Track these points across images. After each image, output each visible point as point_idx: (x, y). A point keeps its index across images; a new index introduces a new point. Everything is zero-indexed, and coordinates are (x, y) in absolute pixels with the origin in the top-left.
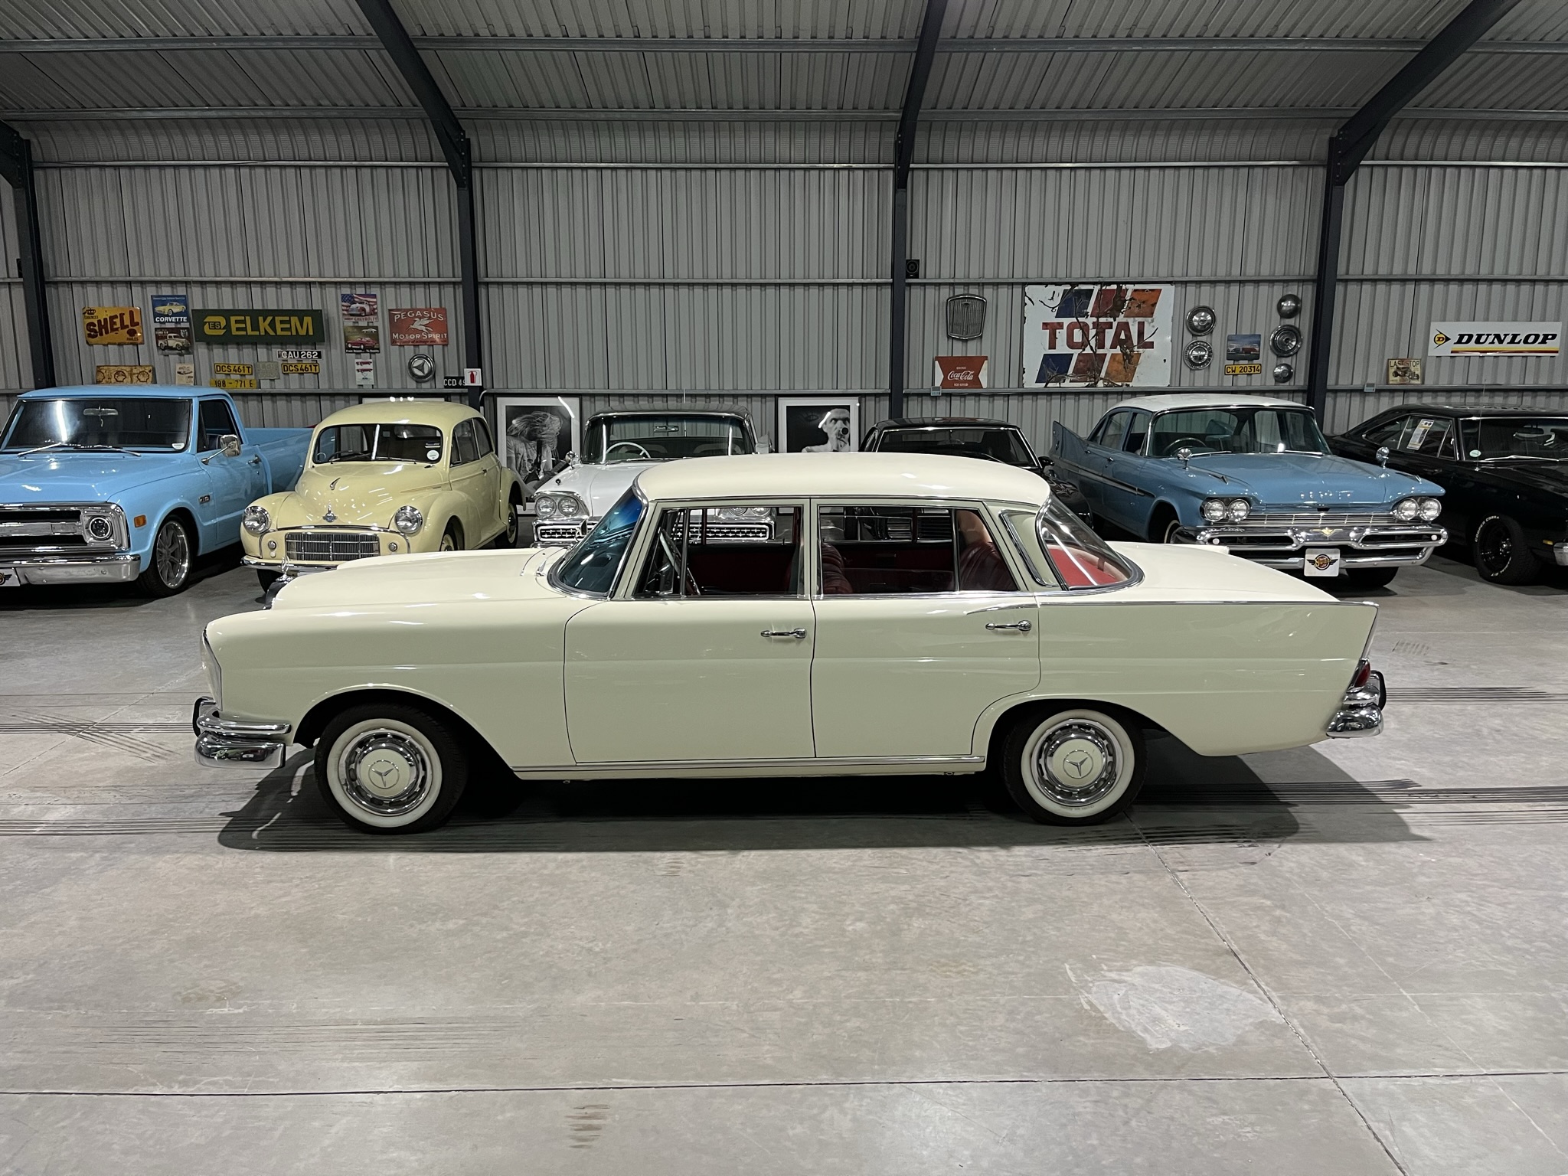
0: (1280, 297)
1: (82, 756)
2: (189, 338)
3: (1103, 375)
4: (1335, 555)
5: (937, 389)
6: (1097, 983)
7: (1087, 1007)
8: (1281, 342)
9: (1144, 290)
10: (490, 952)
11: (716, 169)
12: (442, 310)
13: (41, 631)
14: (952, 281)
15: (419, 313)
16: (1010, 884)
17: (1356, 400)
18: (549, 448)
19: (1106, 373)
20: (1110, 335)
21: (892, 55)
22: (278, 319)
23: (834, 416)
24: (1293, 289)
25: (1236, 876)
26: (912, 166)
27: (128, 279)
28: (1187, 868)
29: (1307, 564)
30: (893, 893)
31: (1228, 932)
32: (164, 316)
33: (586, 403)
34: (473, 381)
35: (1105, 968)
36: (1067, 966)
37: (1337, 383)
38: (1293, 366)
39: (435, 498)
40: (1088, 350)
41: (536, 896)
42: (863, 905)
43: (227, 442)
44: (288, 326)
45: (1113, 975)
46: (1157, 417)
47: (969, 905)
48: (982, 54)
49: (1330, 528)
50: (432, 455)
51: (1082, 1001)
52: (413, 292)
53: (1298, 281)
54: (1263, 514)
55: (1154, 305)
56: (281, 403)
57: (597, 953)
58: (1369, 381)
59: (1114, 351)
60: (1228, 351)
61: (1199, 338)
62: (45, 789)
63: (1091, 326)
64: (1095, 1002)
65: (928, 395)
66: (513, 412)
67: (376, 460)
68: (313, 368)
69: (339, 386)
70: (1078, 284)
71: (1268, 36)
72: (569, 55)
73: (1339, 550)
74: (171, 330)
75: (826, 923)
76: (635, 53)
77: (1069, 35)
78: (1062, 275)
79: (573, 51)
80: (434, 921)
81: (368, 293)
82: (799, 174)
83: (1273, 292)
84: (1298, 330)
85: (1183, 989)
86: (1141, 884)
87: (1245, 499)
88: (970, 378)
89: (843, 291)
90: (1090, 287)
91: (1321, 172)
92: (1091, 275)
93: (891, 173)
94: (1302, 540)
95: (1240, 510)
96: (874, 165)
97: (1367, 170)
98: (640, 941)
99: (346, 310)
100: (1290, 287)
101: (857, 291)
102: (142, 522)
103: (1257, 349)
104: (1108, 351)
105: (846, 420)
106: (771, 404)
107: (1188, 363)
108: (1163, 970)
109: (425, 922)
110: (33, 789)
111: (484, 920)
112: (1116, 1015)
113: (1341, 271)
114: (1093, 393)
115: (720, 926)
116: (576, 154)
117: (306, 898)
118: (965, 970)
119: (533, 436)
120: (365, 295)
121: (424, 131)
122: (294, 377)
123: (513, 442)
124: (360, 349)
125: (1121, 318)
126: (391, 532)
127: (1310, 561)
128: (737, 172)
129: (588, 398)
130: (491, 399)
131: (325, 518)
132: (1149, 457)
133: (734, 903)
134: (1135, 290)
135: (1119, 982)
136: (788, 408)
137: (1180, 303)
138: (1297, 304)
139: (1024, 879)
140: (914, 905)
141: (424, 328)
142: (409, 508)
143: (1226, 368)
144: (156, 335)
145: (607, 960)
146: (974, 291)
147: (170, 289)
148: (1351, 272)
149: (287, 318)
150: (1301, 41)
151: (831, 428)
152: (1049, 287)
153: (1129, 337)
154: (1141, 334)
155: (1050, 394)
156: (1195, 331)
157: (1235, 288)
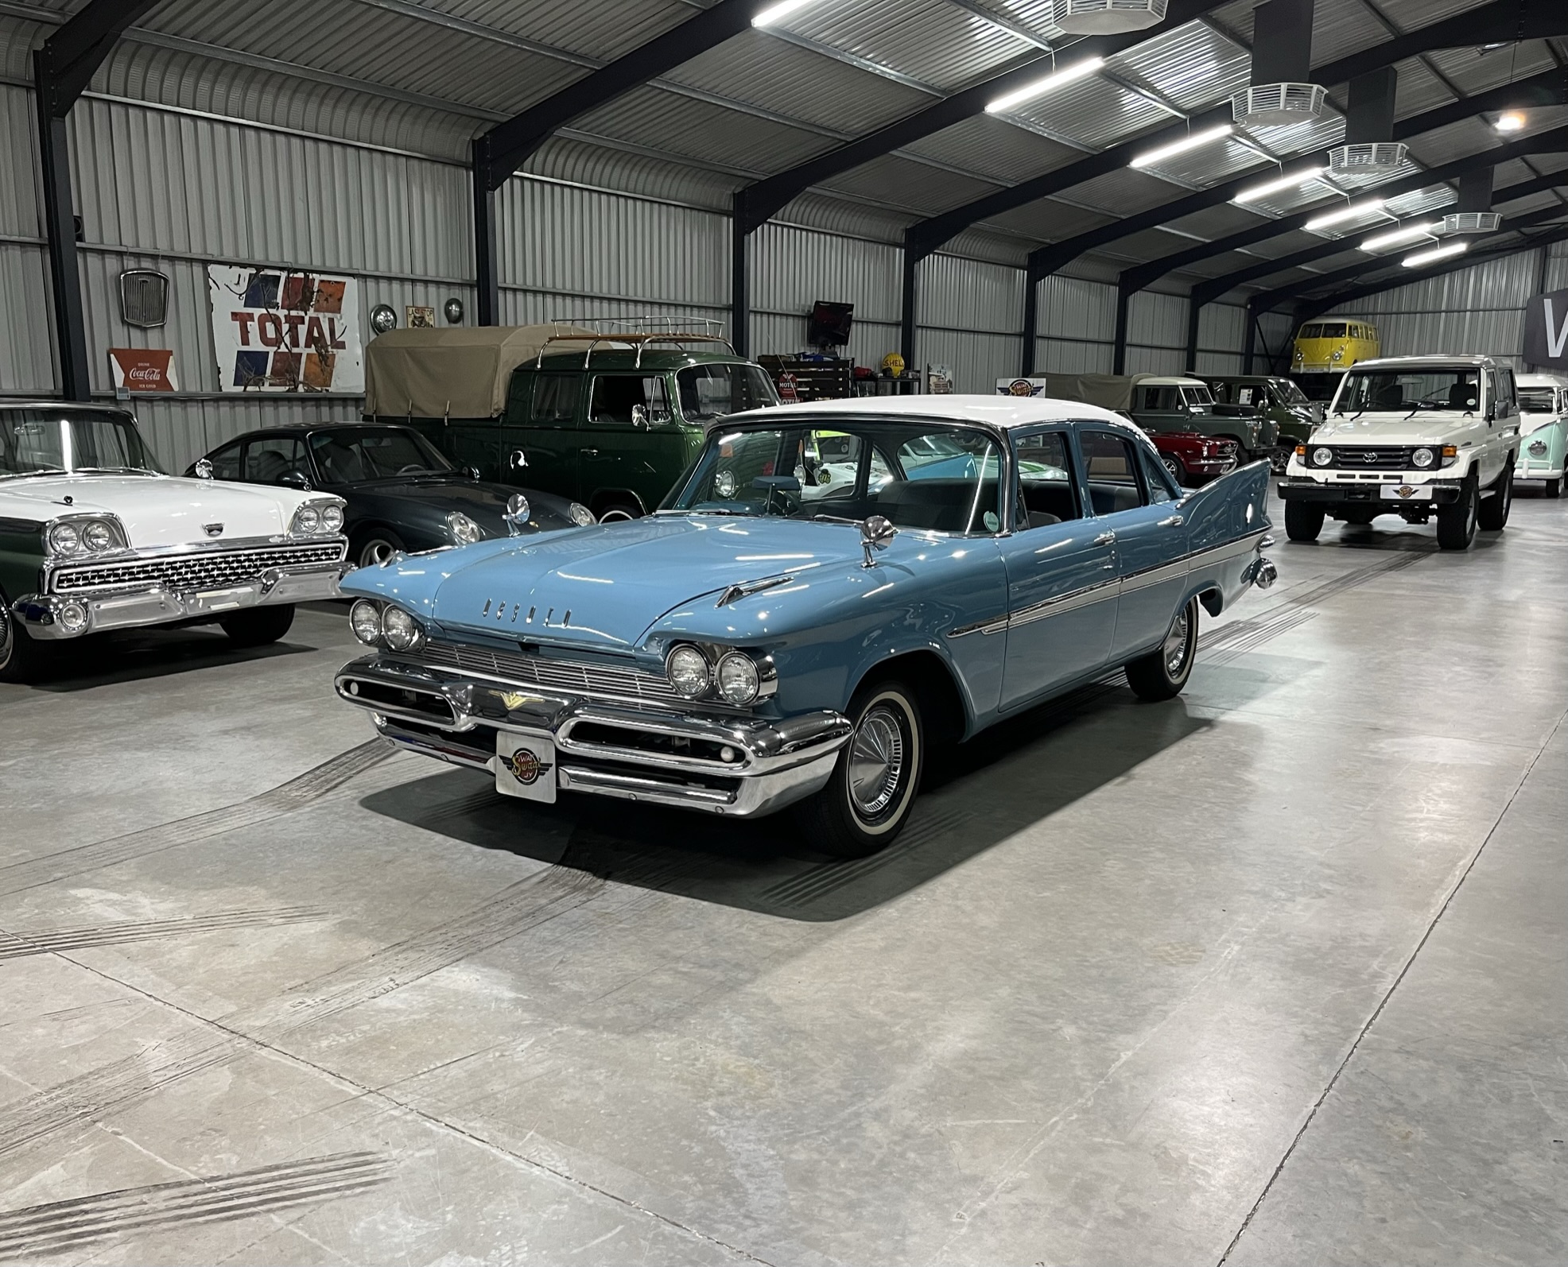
0: (446, 300)
3: (301, 378)
5: (123, 391)
9: (329, 282)
14: (119, 249)
19: (304, 376)
20: (303, 330)
24: (456, 293)
40: (283, 348)
53: (458, 285)
55: (340, 299)
59: (309, 351)
65: (112, 398)
70: (263, 268)
78: (244, 256)
83: (439, 294)
88: (158, 378)
91: (468, 176)
93: (31, 95)
100: (453, 291)
134: (322, 281)
137: (364, 298)
138: (461, 310)
146: (150, 265)
148: (498, 282)
152: (233, 268)
153: (321, 334)
154: (332, 332)
157: (408, 287)
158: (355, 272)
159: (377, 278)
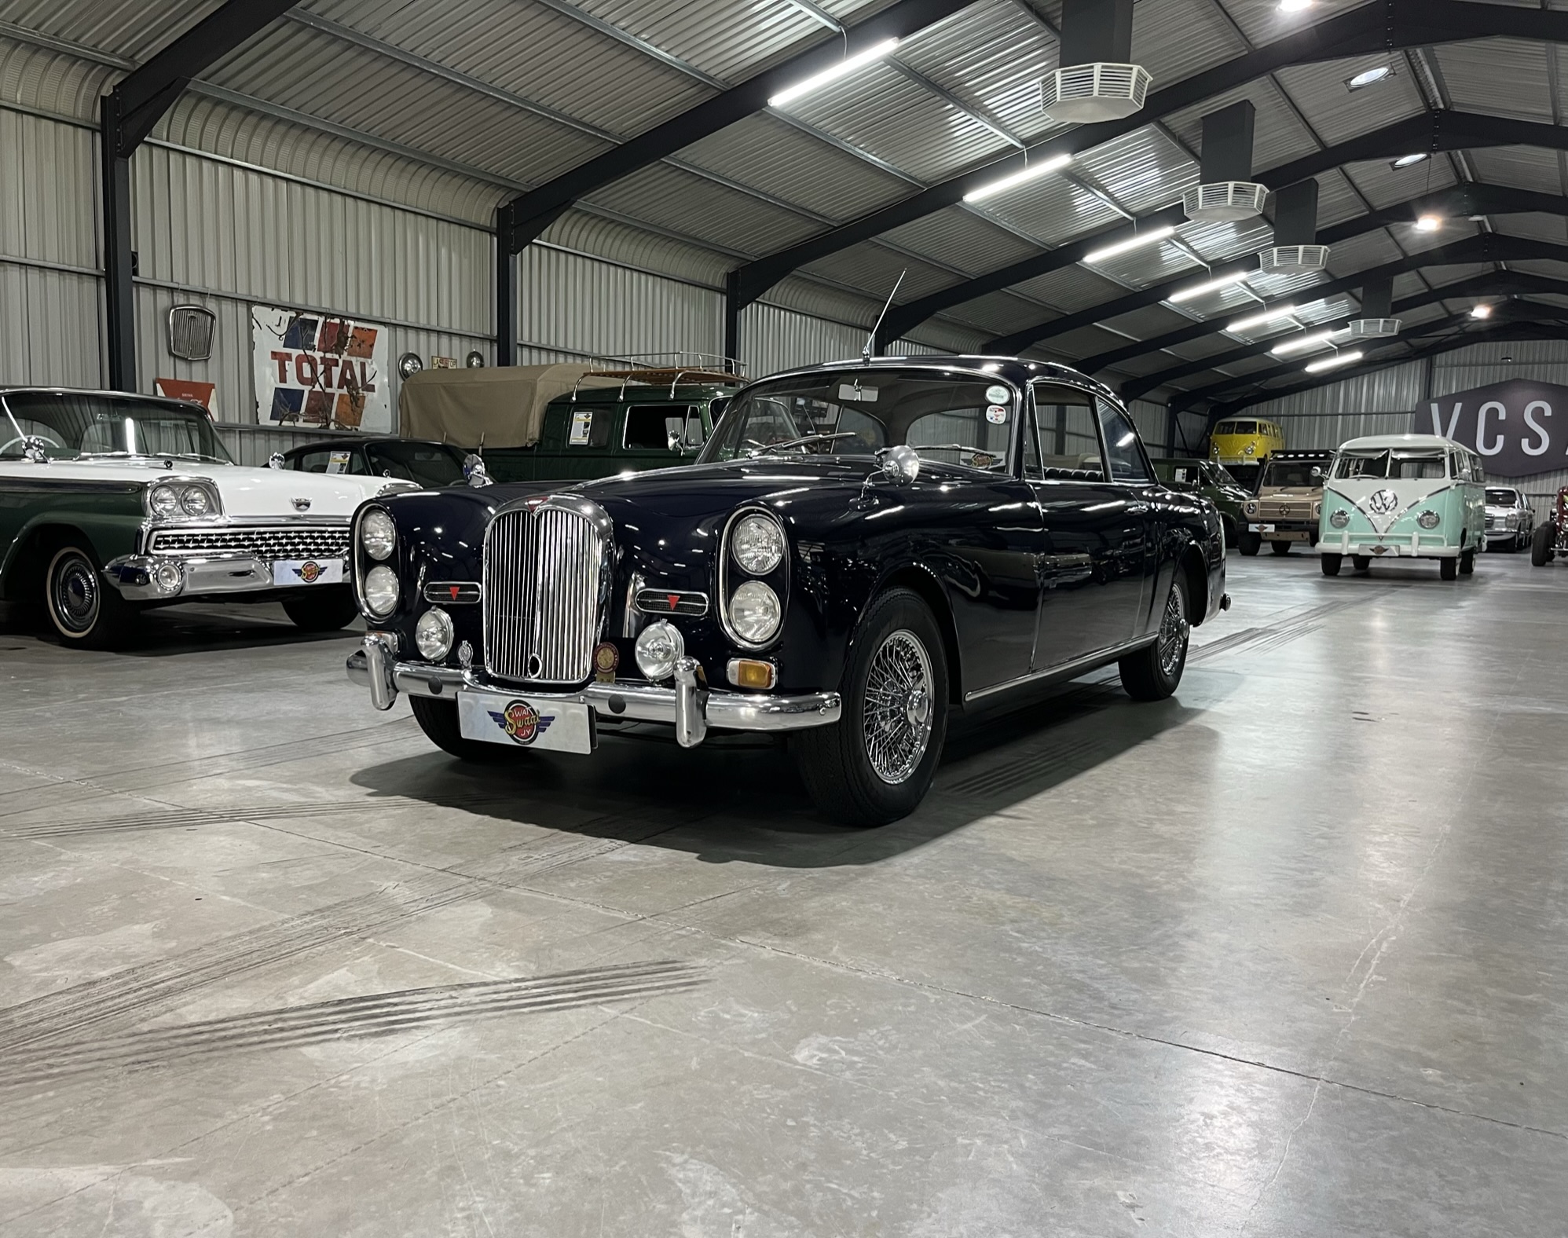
0: (468, 352)
9: (363, 329)
14: (170, 285)
19: (336, 414)
40: (317, 388)
53: (483, 340)
55: (372, 346)
59: (341, 391)
63: (319, 361)
70: (302, 312)
83: (462, 346)
90: (315, 317)
100: (474, 344)
104: (336, 390)
125: (345, 355)
134: (356, 328)
138: (481, 362)
152: (276, 311)
153: (353, 377)
154: (363, 375)
157: (434, 337)
158: (388, 321)
159: (406, 327)
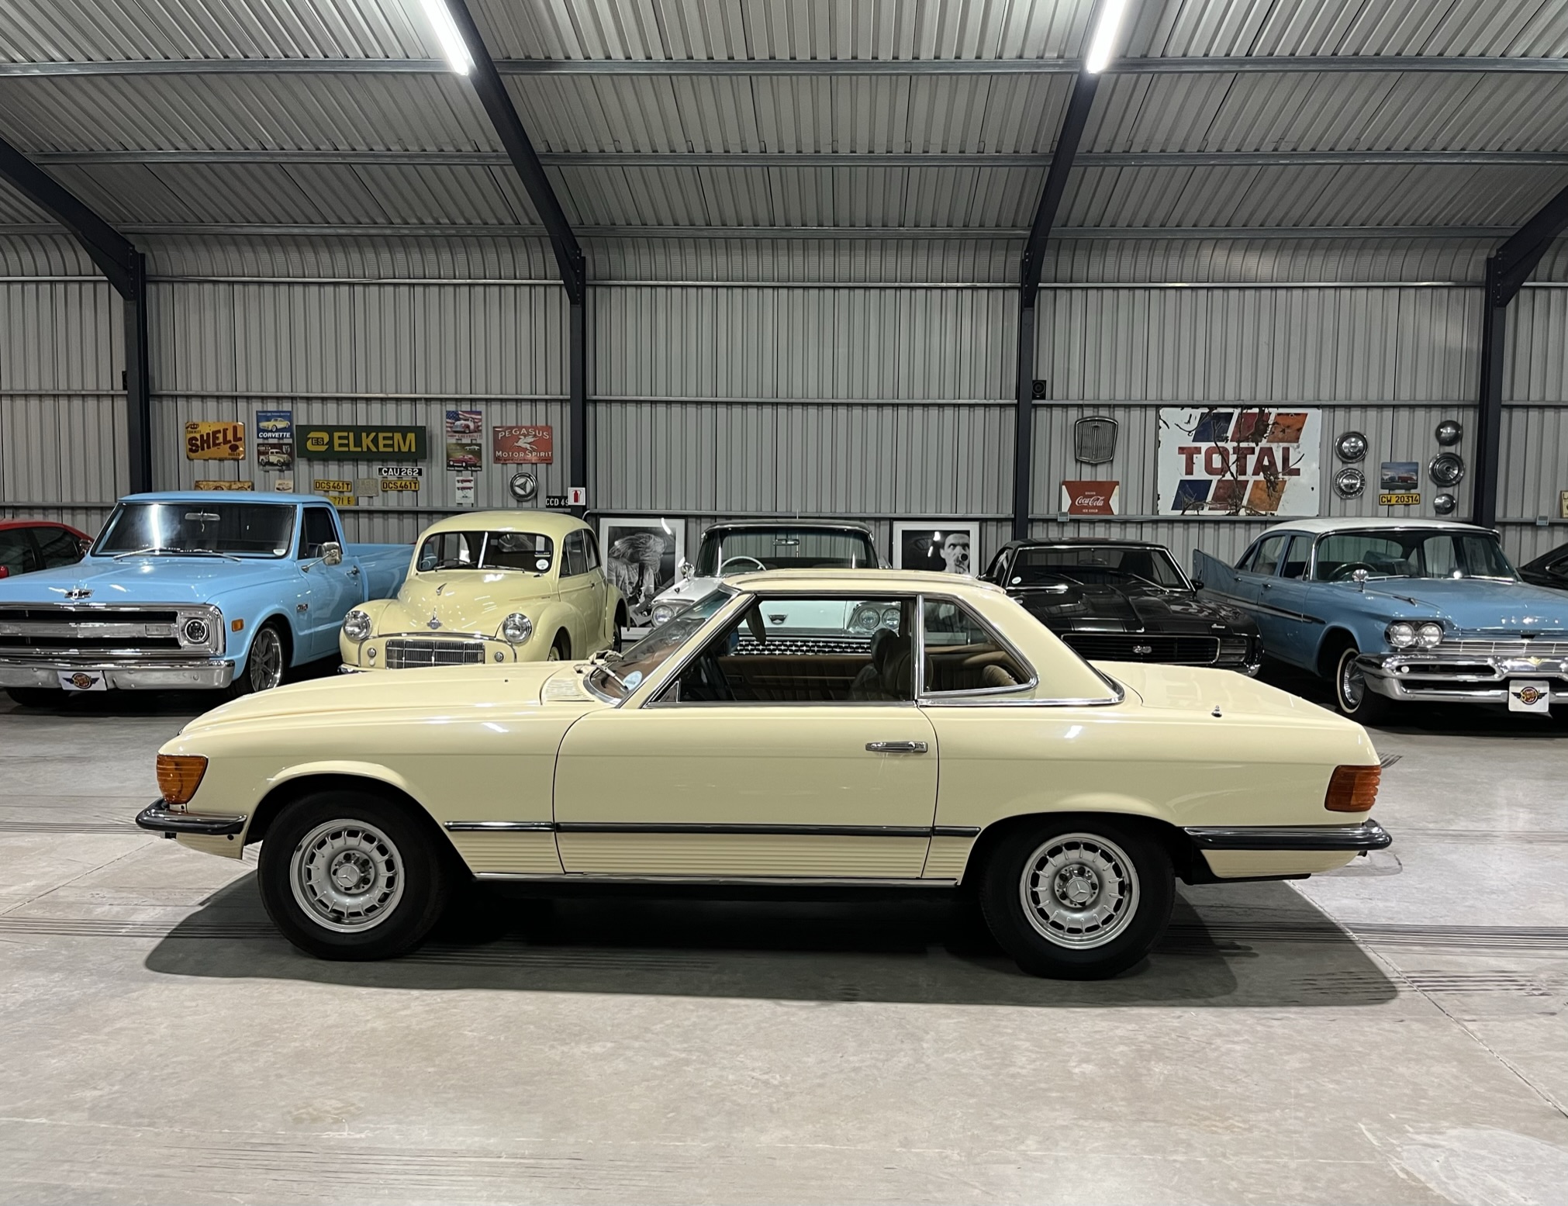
0: (1439, 423)
1: (172, 857)
2: (291, 454)
3: (1245, 502)
4: (1544, 689)
5: (1065, 514)
6: (1405, 1147)
7: (1402, 1175)
8: (1441, 471)
9: (1288, 414)
10: (648, 1080)
11: (834, 288)
12: (548, 428)
13: (127, 736)
14: (1081, 402)
15: (524, 431)
16: (1259, 1028)
17: (1527, 534)
18: (651, 571)
19: (1249, 500)
20: (1251, 461)
21: (1025, 169)
22: (381, 435)
23: (953, 542)
24: (1453, 415)
25: (1536, 1027)
26: (1040, 285)
27: (235, 394)
28: (1474, 1017)
29: (1512, 698)
30: (1119, 1032)
31: (1552, 1092)
32: (268, 431)
33: (692, 525)
34: (576, 500)
35: (1411, 1130)
36: (1363, 1127)
37: (1505, 515)
38: (1456, 497)
39: (545, 607)
40: (1228, 477)
41: (694, 1019)
42: (1086, 1044)
43: (329, 549)
44: (391, 442)
45: (1423, 1138)
46: (1322, 539)
47: (1215, 1049)
48: (1119, 168)
49: (1539, 657)
50: (542, 564)
51: (1395, 1168)
52: (519, 409)
53: (1458, 406)
54: (1457, 640)
55: (1300, 430)
56: (378, 521)
57: (776, 1087)
58: (1542, 514)
59: (1256, 478)
60: (1382, 479)
61: (1350, 466)
62: (132, 890)
63: (1231, 451)
64: (1410, 1169)
65: (1055, 520)
66: (616, 534)
67: (482, 568)
68: (413, 485)
69: (437, 505)
70: (1216, 407)
71: (1424, 150)
72: (693, 170)
73: (1548, 683)
74: (273, 446)
75: (1046, 1064)
76: (760, 168)
77: (1212, 149)
78: (1198, 397)
79: (697, 166)
80: (577, 1043)
81: (474, 409)
82: (921, 293)
83: (1430, 416)
84: (1460, 458)
85: (1517, 1157)
86: (1422, 1034)
87: (1437, 623)
88: (1100, 503)
89: (964, 412)
90: (1230, 410)
91: (1478, 295)
92: (1230, 396)
93: (1016, 293)
94: (1505, 671)
95: (1432, 635)
96: (999, 285)
97: (1529, 293)
98: (824, 1075)
99: (451, 427)
100: (1449, 413)
101: (980, 412)
102: (239, 627)
103: (1415, 478)
104: (1250, 478)
105: (966, 546)
106: (885, 528)
107: (1340, 494)
108: (1485, 1134)
109: (567, 1044)
110: (119, 889)
111: (637, 1044)
112: (1443, 1186)
113: (1505, 397)
114: (1234, 522)
115: (918, 1061)
116: (692, 272)
117: (427, 1012)
118: (1235, 1126)
119: (635, 557)
120: (471, 412)
121: (540, 249)
122: (393, 495)
123: (614, 564)
124: (462, 466)
125: (1264, 443)
126: (498, 640)
127: (1515, 694)
128: (857, 291)
129: (694, 520)
130: (594, 519)
131: (429, 625)
132: (1313, 581)
133: (929, 1037)
134: (1279, 414)
135: (1434, 1147)
136: (903, 531)
137: (1328, 427)
138: (1457, 431)
139: (1275, 1023)
140: (1149, 1047)
141: (528, 446)
142: (518, 616)
143: (1383, 496)
144: (258, 450)
145: (789, 1095)
146: (1104, 413)
147: (275, 404)
148: (1515, 398)
149: (390, 435)
150: (1459, 154)
151: (949, 554)
152: (1186, 409)
153: (1272, 463)
154: (1286, 460)
155: (1187, 522)
156: (1345, 457)
157: (1388, 413)
158: (1323, 402)
